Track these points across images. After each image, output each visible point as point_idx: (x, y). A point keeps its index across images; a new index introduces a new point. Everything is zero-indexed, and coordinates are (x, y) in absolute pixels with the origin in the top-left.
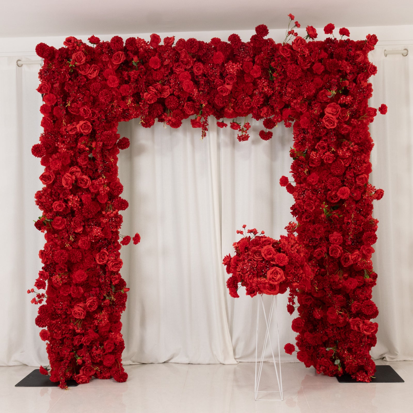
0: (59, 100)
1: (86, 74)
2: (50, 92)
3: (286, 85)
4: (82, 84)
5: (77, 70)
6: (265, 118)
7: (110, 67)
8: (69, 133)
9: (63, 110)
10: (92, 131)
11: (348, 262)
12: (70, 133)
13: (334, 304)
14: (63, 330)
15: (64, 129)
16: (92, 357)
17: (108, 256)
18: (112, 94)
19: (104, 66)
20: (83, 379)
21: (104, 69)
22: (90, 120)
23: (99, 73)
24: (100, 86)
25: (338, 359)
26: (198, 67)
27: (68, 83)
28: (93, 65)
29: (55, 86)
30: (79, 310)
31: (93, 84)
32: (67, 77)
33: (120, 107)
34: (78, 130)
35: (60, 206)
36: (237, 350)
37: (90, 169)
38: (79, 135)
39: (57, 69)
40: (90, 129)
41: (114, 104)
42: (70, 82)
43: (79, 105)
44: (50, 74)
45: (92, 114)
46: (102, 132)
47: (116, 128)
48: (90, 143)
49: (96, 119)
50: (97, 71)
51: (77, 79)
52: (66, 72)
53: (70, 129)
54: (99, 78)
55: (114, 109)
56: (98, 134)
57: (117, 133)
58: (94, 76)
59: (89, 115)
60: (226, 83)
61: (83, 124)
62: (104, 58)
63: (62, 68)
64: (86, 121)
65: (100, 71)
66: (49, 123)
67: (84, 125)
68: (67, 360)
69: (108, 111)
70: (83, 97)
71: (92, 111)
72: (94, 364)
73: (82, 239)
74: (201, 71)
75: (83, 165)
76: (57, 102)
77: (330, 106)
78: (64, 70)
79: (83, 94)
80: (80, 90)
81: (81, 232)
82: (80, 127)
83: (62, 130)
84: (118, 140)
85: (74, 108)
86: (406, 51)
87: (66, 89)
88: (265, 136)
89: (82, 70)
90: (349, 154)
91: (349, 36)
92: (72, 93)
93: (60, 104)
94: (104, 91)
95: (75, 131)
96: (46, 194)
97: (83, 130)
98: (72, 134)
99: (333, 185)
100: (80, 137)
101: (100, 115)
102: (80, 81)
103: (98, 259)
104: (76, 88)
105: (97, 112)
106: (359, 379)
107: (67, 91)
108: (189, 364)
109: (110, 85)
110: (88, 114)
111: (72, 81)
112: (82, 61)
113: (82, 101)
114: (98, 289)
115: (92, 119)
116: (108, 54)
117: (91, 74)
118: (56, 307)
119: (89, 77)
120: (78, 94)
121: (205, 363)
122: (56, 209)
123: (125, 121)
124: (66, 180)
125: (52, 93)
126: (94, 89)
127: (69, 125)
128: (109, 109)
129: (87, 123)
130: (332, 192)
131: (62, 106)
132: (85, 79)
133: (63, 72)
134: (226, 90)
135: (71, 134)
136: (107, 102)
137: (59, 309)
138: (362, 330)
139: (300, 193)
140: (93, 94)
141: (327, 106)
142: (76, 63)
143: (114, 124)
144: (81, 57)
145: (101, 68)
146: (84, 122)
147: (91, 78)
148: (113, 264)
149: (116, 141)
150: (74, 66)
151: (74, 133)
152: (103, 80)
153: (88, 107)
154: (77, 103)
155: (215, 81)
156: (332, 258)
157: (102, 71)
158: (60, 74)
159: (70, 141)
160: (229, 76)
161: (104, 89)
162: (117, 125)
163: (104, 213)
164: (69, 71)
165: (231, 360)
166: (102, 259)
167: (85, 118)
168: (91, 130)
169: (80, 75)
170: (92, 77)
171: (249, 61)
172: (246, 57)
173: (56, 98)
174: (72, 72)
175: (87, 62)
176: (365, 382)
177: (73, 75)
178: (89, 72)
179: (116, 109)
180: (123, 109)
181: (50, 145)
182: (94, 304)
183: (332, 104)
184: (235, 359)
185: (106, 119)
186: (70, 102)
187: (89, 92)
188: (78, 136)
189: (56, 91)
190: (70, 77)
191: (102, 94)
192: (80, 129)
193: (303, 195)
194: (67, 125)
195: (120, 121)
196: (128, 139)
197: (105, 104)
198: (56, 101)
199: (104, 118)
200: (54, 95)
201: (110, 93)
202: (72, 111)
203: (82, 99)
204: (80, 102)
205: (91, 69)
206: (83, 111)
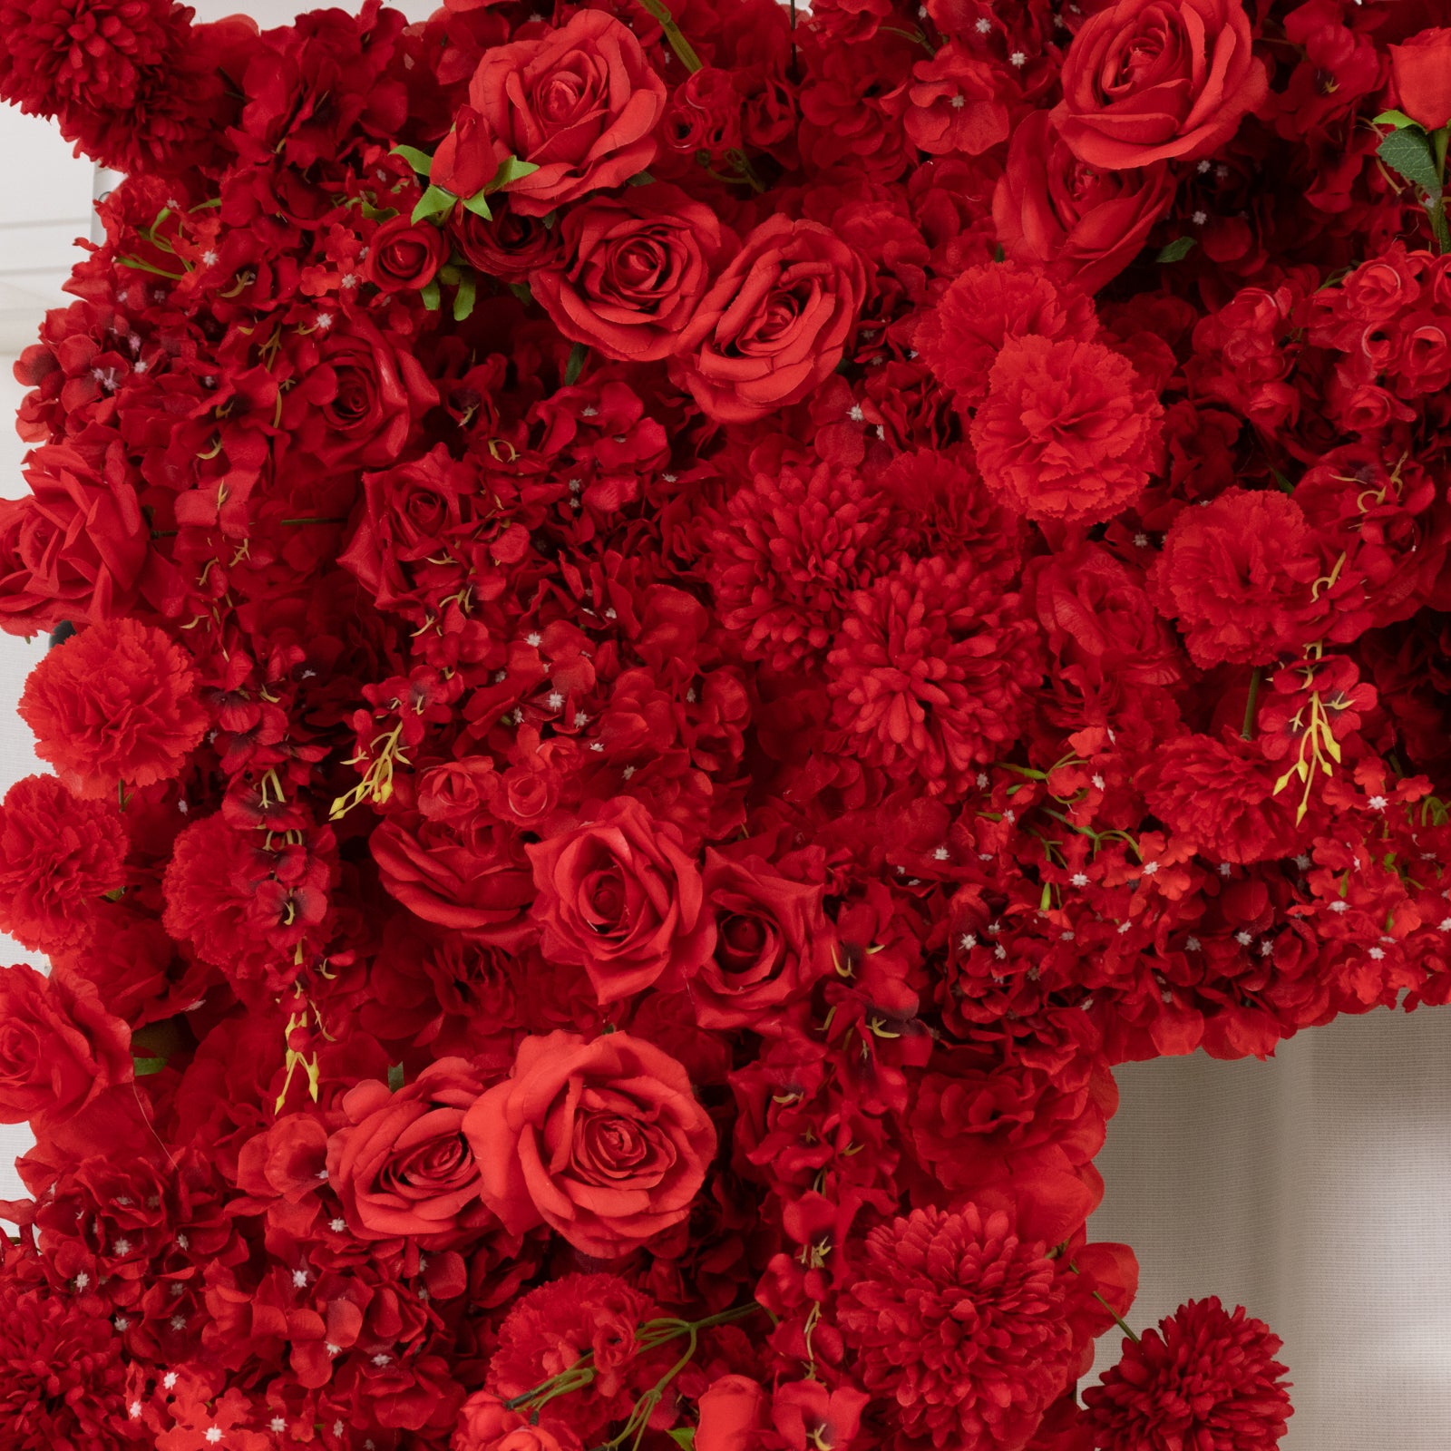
0: (239, 721)
1: (661, 353)
2: (118, 603)
4: (607, 500)
5: (540, 284)
7: (1030, 232)
8: (355, 1220)
9: (296, 864)
10: (702, 1205)
12: (377, 1220)
15: (282, 1155)
18: (1043, 633)
19: (932, 237)
21: (930, 273)
22: (691, 1020)
23: (854, 346)
24: (867, 517)
27: (400, 484)
28: (776, 224)
29: (192, 508)
31: (763, 484)
32: (393, 394)
33: (1149, 824)
34: (494, 1183)
38: (508, 1249)
39: (243, 282)
40: (679, 1170)
41: (1061, 780)
43: (525, 791)
44: (162, 367)
45: (711, 935)
46: (866, 1218)
47: (1073, 1152)
48: (654, 1394)
49: (775, 1009)
50: (820, 307)
51: (538, 434)
52: (381, 321)
53: (367, 1165)
54: (856, 413)
55: (1061, 866)
56: (791, 1248)
57: (1097, 1232)
58: (786, 384)
59: (661, 940)
61: (564, 1090)
62: (941, 105)
63: (309, 252)
64: (619, 1038)
65: (866, 314)
66: (68, 1050)
67: (582, 1110)
69: (968, 896)
70: (605, 680)
71: (716, 883)
76: (207, 756)
78: (348, 281)
79: (598, 635)
80: (559, 580)
82: (517, 1134)
83: (259, 1177)
84: (1107, 1351)
85: (442, 830)
87: (366, 573)
89: (608, 287)
92: (441, 619)
93: (251, 777)
94: (912, 590)
95: (441, 1189)
97: (560, 1181)
98: (407, 1244)
100: (528, 1285)
101: (846, 950)
102: (583, 456)
104: (510, 546)
105: (801, 903)
107: (384, 597)
109: (1017, 481)
110: (657, 920)
111: (461, 450)
112: (608, 142)
113: (584, 735)
115: (722, 1003)
116: (997, 47)
117: (733, 350)
119: (704, 400)
120: (534, 640)
123: (1217, 1045)
125: (147, 612)
126: (767, 560)
127: (360, 1096)
128: (990, 870)
129: (633, 1066)
131: (277, 808)
132: (656, 436)
133: (324, 321)
135: (392, 1239)
136: (961, 755)
140: (746, 633)
142: (519, 169)
143: (1050, 1098)
144: (598, 93)
145: (886, 272)
146: (586, 1054)
147: (727, 413)
149: (1079, 1358)
150: (479, 207)
151: (430, 1218)
152: (902, 442)
153: (659, 813)
154: (501, 767)
157: (903, 306)
158: (291, 351)
159: (369, 1335)
161: (919, 553)
162: (1100, 1111)
164: (415, 301)
167: (609, 989)
168: (693, 1183)
169: (572, 367)
170: (750, 390)
173: (203, 692)
174: (462, 315)
175: (678, 168)
177: (484, 374)
178: (703, 320)
179: (1087, 862)
180: (1202, 865)
181: (54, 1403)
185: (929, 1014)
186: (392, 752)
187: (689, 604)
188: (498, 1272)
189: (209, 588)
190: (428, 394)
191: (882, 631)
192: (514, 1163)
194: (334, 1086)
195: (1144, 1048)
196: (1261, 1341)
197: (918, 783)
198: (198, 727)
199: (909, 1002)
200: (179, 638)
201: (1005, 619)
202: (427, 888)
203: (578, 700)
204: (540, 752)
205: (744, 271)
206: (579, 872)
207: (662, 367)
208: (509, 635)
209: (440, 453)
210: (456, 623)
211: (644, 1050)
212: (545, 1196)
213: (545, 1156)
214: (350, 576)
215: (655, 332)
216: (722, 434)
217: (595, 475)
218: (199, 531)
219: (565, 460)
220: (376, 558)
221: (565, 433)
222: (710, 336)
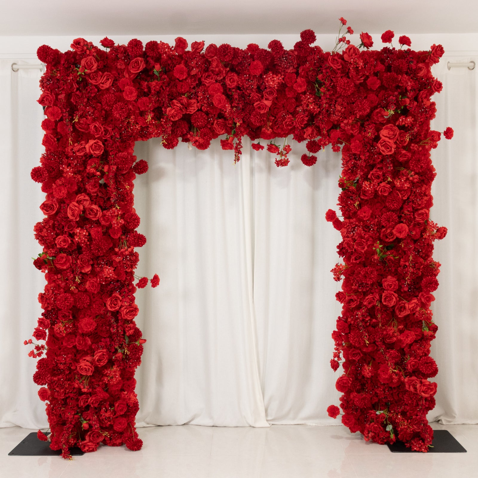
0: (64, 115)
2: (54, 105)
3: (335, 102)
4: (93, 95)
5: (87, 78)
6: (309, 140)
7: (127, 76)
8: (76, 154)
9: (69, 126)
10: (103, 153)
11: (404, 312)
12: (78, 154)
13: (387, 361)
14: (66, 388)
15: (70, 149)
16: (100, 421)
17: (121, 301)
18: (129, 108)
19: (119, 74)
20: (90, 446)
21: (119, 78)
22: (102, 138)
23: (113, 83)
24: (114, 99)
25: (389, 424)
26: (232, 78)
27: (76, 94)
28: (106, 73)
29: (59, 97)
30: (86, 365)
31: (106, 95)
32: (75, 87)
33: (137, 124)
34: (88, 151)
35: (65, 241)
36: (269, 411)
37: (101, 197)
38: (87, 156)
39: (62, 77)
40: (102, 150)
41: (130, 121)
42: (78, 93)
43: (89, 121)
44: (53, 83)
45: (104, 132)
46: (116, 153)
47: (132, 148)
48: (101, 167)
49: (108, 138)
50: (110, 80)
51: (87, 90)
52: (74, 81)
53: (77, 150)
54: (113, 89)
55: (130, 127)
56: (111, 156)
57: (134, 154)
58: (107, 87)
59: (100, 133)
60: (264, 99)
61: (93, 144)
62: (120, 65)
63: (68, 76)
64: (97, 140)
65: (114, 81)
66: (51, 141)
67: (95, 145)
68: (71, 424)
69: (123, 129)
70: (94, 111)
71: (104, 128)
72: (103, 429)
73: (90, 281)
74: (235, 83)
75: (93, 193)
76: (62, 117)
77: (386, 128)
78: (71, 78)
79: (93, 107)
80: (89, 103)
81: (89, 273)
82: (89, 147)
83: (68, 151)
84: (134, 164)
85: (82, 124)
86: (472, 64)
87: (73, 101)
88: (308, 161)
89: (93, 79)
90: (409, 186)
91: (410, 46)
92: (80, 106)
93: (66, 119)
94: (118, 105)
95: (83, 151)
96: (47, 227)
97: (93, 151)
98: (80, 156)
99: (389, 221)
100: (89, 159)
101: (114, 133)
103: (109, 305)
104: (86, 100)
105: (110, 129)
106: (415, 449)
107: (75, 104)
108: (213, 426)
109: (127, 97)
110: (100, 131)
111: (80, 91)
112: (93, 68)
113: (92, 116)
114: (108, 340)
115: (104, 137)
116: (124, 60)
117: (103, 83)
118: (58, 361)
119: (101, 87)
120: (88, 108)
121: (232, 426)
122: (59, 245)
123: (143, 140)
124: (72, 210)
125: (56, 106)
126: (107, 102)
127: (76, 145)
128: (125, 127)
129: (98, 142)
130: (387, 230)
131: (68, 122)
132: (96, 90)
133: (69, 81)
134: (264, 107)
136: (122, 118)
137: (61, 363)
138: (420, 391)
139: (349, 230)
140: (105, 107)
141: (383, 128)
142: (86, 70)
143: (130, 144)
144: (92, 63)
145: (115, 77)
146: (95, 141)
147: (102, 89)
148: (128, 311)
149: (132, 164)
150: (83, 74)
151: (82, 154)
152: (117, 92)
153: (100, 123)
154: (87, 119)
155: (251, 95)
156: (386, 306)
157: (117, 80)
158: (66, 83)
159: (77, 163)
160: (269, 90)
161: (119, 102)
162: (134, 145)
163: (117, 250)
164: (77, 80)
165: (263, 423)
166: (114, 305)
167: (96, 136)
168: (103, 151)
169: (90, 85)
170: (104, 87)
171: (293, 73)
172: (288, 68)
173: (61, 112)
174: (80, 80)
175: (99, 69)
176: (422, 452)
177: (82, 85)
178: (100, 81)
179: (132, 126)
180: (141, 127)
181: (53, 168)
182: (104, 357)
183: (389, 125)
184: (267, 420)
185: (120, 138)
186: (77, 117)
187: (100, 105)
188: (87, 158)
189: (62, 104)
190: (78, 87)
191: (116, 108)
192: (89, 150)
193: (352, 232)
194: (73, 144)
195: (137, 140)
196: (146, 163)
197: (119, 120)
198: (61, 115)
199: (119, 137)
200: (59, 108)
201: (126, 107)
202: (80, 128)
203: (92, 113)
204: (90, 118)
205: (104, 77)
206: (94, 128)
207: (97, 85)
208: (86, 108)
209: (78, 91)
210: (82, 107)
211: (99, 141)
212: (92, 152)
213: (92, 149)
214: (71, 101)
215: (97, 82)
216: (101, 90)
217: (91, 93)
218: (60, 99)
219: (89, 92)
220: (74, 100)
221: (89, 90)
222: (101, 83)
